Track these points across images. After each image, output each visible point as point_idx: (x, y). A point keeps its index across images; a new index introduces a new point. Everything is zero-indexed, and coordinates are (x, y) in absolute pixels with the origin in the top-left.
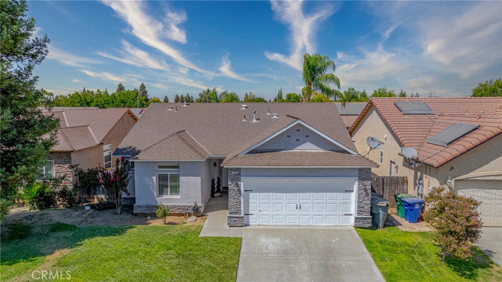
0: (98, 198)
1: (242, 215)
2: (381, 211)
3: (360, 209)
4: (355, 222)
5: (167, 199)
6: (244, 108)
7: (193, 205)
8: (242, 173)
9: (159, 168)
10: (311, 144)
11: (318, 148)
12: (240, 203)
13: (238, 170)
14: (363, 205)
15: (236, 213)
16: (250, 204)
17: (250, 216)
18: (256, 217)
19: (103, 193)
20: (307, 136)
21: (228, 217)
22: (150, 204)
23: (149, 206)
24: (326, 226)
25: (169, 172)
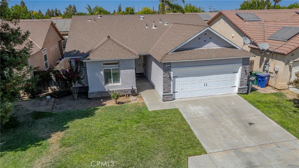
0: (51, 89)
1: (172, 93)
2: (250, 83)
3: (242, 83)
4: (239, 91)
5: (112, 86)
6: (142, 19)
7: (131, 88)
8: (172, 66)
9: (104, 65)
10: (213, 43)
11: (217, 46)
12: (171, 86)
13: (170, 63)
14: (243, 80)
15: (168, 92)
16: (176, 86)
17: (176, 93)
18: (180, 93)
19: (55, 85)
20: (211, 38)
21: (163, 95)
22: (100, 91)
23: (99, 92)
24: (221, 95)
25: (111, 67)
